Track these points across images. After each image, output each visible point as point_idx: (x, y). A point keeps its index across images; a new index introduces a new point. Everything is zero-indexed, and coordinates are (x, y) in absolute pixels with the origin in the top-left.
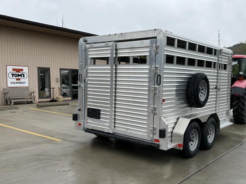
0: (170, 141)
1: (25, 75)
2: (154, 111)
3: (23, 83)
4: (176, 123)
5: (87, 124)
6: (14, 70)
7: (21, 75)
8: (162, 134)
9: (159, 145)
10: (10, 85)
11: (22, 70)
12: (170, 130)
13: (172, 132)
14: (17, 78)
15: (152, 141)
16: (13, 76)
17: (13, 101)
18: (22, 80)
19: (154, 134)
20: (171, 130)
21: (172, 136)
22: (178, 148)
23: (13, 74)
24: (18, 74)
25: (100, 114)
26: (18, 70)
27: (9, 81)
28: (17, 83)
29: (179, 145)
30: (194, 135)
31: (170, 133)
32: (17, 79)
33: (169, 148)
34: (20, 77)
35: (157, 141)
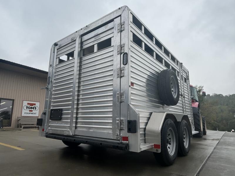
0: (143, 141)
1: (37, 108)
2: (120, 98)
3: (34, 114)
4: (149, 119)
5: (49, 128)
6: (28, 104)
7: (33, 108)
8: (132, 126)
9: (127, 146)
10: (23, 115)
11: (35, 104)
12: (142, 126)
13: (145, 129)
14: (30, 109)
15: (119, 140)
16: (27, 108)
17: (23, 126)
18: (33, 112)
19: (121, 130)
20: (144, 127)
21: (145, 134)
22: (154, 150)
23: (27, 107)
24: (31, 107)
25: (62, 114)
26: (32, 105)
27: (24, 111)
28: (29, 113)
29: (156, 146)
30: (170, 137)
31: (143, 130)
32: (30, 111)
33: (143, 150)
34: (32, 109)
35: (126, 139)
